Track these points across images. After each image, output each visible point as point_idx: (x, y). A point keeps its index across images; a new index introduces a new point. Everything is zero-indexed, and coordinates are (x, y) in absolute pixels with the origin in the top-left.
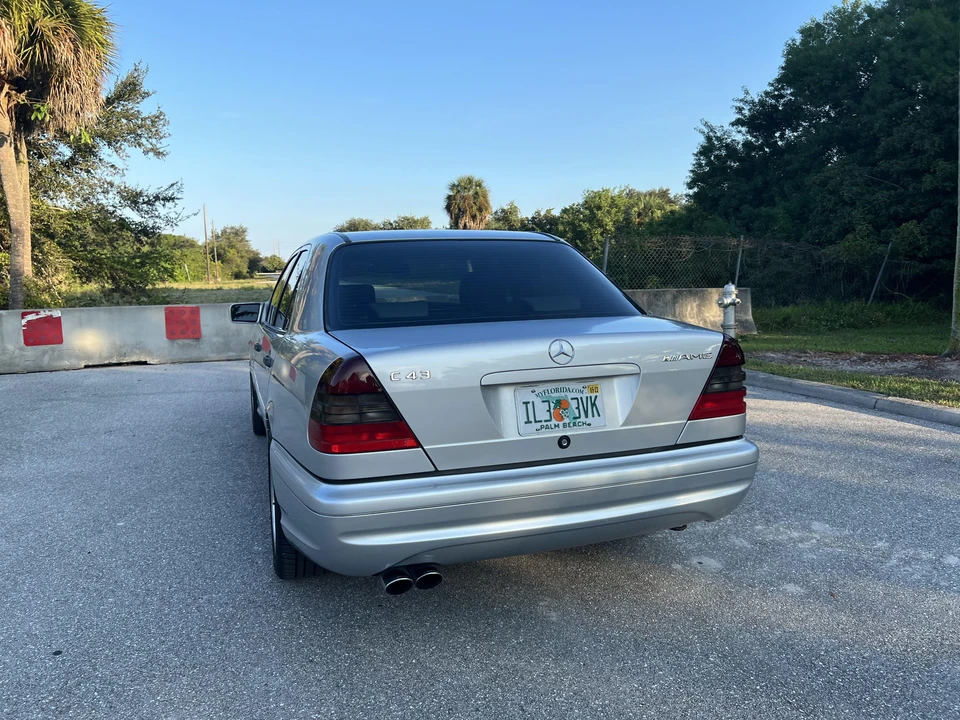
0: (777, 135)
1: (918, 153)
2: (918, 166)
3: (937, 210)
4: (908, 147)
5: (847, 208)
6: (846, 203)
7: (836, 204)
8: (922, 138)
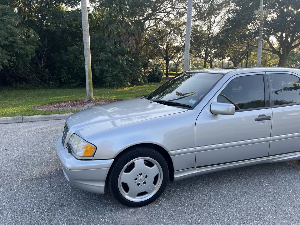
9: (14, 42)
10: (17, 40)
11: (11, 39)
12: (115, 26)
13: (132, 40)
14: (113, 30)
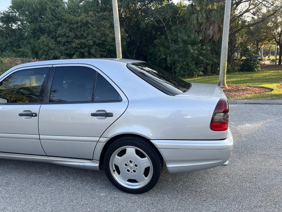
0: (10, 24)
1: (68, 37)
2: (69, 40)
3: (78, 52)
4: (65, 35)
5: (52, 50)
6: (52, 49)
7: (48, 50)
8: (68, 33)
9: (105, 41)
10: (108, 39)
11: (103, 38)
12: (195, 15)
13: (213, 28)
14: (194, 20)
